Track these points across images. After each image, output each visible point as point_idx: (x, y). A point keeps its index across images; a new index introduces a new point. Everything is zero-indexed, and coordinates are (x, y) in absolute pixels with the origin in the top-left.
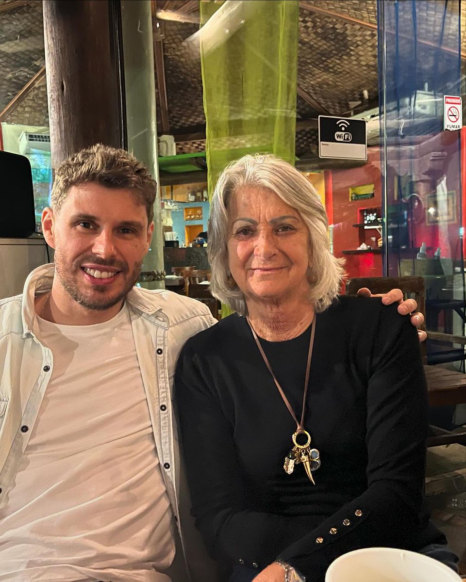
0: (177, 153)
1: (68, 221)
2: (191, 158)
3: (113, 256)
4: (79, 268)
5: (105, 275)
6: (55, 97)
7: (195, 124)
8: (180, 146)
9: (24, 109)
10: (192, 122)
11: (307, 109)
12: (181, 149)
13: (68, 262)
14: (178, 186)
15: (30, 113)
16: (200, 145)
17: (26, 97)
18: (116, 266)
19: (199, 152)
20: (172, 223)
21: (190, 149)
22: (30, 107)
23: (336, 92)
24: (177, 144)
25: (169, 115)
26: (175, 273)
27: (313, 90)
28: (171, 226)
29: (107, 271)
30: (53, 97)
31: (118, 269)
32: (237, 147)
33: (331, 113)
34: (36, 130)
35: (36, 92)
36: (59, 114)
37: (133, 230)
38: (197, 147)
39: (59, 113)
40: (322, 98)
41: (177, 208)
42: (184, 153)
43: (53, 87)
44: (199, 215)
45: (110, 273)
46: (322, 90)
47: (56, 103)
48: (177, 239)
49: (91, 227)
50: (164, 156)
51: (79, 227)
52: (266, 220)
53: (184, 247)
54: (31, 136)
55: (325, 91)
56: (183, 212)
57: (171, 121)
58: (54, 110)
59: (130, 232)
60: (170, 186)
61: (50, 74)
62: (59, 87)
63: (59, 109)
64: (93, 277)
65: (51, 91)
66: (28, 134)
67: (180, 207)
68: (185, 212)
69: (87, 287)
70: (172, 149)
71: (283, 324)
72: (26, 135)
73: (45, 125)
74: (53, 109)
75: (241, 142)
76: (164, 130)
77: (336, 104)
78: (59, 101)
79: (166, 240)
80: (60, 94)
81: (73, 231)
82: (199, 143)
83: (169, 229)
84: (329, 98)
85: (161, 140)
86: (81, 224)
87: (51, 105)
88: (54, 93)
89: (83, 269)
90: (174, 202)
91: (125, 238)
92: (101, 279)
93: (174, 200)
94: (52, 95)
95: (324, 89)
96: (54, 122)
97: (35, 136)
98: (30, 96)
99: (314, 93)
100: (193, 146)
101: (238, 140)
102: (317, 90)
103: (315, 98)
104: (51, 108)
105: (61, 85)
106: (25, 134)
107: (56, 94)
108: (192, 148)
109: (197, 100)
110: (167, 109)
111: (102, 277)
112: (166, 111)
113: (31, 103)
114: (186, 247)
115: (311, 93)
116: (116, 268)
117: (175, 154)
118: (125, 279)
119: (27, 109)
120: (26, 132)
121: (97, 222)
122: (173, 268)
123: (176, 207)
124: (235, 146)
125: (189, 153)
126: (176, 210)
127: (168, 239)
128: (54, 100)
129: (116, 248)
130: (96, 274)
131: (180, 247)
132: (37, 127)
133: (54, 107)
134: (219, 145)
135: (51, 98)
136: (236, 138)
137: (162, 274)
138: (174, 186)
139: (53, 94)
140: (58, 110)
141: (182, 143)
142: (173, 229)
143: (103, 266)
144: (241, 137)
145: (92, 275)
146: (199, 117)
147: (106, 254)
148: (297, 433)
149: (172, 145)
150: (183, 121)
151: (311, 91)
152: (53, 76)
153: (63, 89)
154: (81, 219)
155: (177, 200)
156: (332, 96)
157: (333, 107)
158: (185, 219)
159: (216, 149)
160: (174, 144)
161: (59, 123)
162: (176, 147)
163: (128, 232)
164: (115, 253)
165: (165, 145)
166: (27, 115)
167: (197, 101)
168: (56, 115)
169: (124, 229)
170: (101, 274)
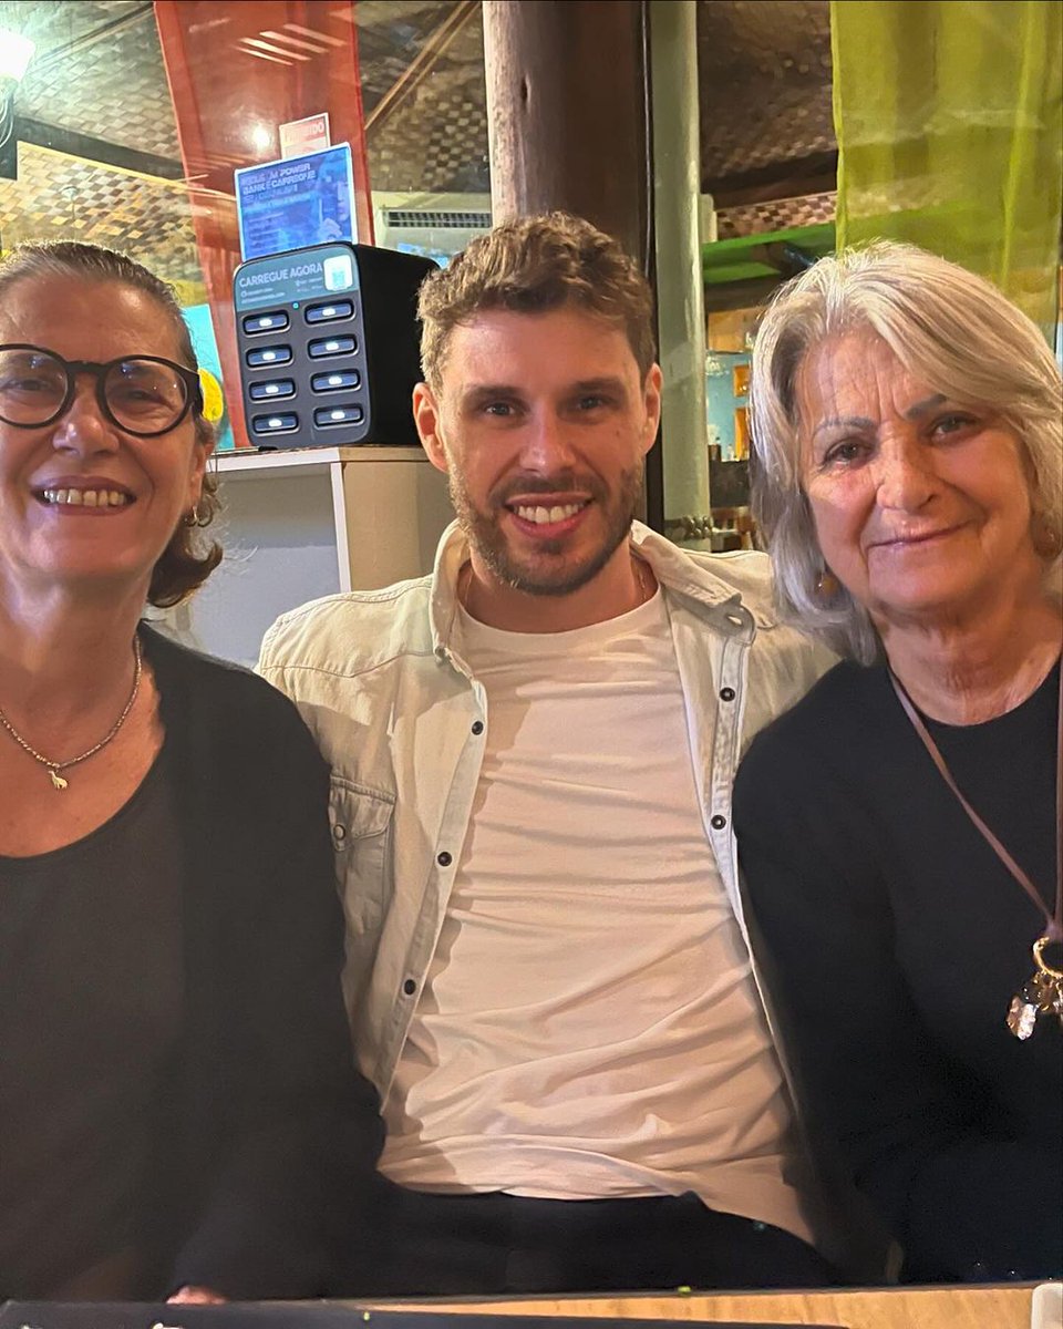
0: (721, 237)
2: (756, 247)
3: (566, 469)
4: (501, 510)
6: (507, 116)
7: (763, 165)
8: (727, 220)
9: (380, 155)
10: (758, 160)
12: (729, 225)
14: (721, 314)
15: (389, 162)
16: (775, 213)
17: (384, 126)
19: (774, 230)
21: (750, 225)
22: (392, 148)
24: (719, 215)
29: (561, 503)
30: (501, 117)
31: (587, 495)
32: (867, 215)
34: (404, 202)
35: (405, 112)
36: (516, 159)
37: (608, 400)
38: (767, 220)
39: (515, 154)
41: (719, 368)
42: (737, 235)
43: (502, 94)
45: (568, 508)
47: (508, 133)
48: (719, 442)
49: (512, 411)
51: (487, 418)
52: (896, 412)
53: (732, 459)
54: (393, 215)
56: (731, 377)
58: (505, 147)
59: (600, 402)
61: (494, 64)
62: (517, 90)
63: (516, 145)
65: (498, 104)
66: (387, 212)
67: (724, 366)
68: (736, 377)
70: (708, 228)
72: (384, 214)
73: (423, 188)
74: (501, 145)
78: (515, 127)
80: (518, 108)
81: (477, 428)
82: (773, 208)
86: (489, 410)
87: (496, 136)
88: (504, 107)
89: (511, 509)
90: (712, 354)
92: (551, 525)
93: (711, 348)
94: (499, 114)
96: (503, 176)
97: (403, 214)
98: (391, 124)
100: (757, 217)
104: (496, 143)
105: (518, 88)
106: (380, 212)
107: (510, 109)
108: (756, 222)
109: (770, 103)
111: (553, 520)
113: (392, 140)
114: (737, 460)
116: (580, 493)
117: (714, 238)
119: (385, 155)
120: (384, 208)
123: (716, 366)
124: (862, 211)
125: (748, 234)
126: (716, 371)
128: (503, 124)
130: (540, 515)
131: (724, 460)
132: (405, 194)
133: (505, 141)
134: (820, 211)
135: (496, 120)
137: (706, 524)
139: (501, 110)
140: (512, 148)
141: (732, 211)
143: (548, 495)
146: (775, 145)
147: (548, 468)
148: (1047, 939)
149: (710, 217)
150: (736, 159)
152: (503, 68)
153: (524, 96)
155: (719, 349)
158: (735, 394)
159: (813, 220)
160: (714, 215)
161: (516, 177)
162: (718, 222)
164: (571, 460)
166: (386, 169)
167: (771, 106)
168: (508, 159)
169: (586, 400)
170: (549, 512)
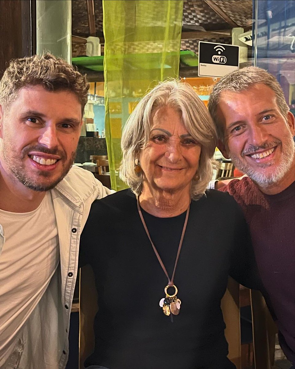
1: (18, 116)
4: (26, 156)
5: (49, 162)
11: (218, 20)
13: (17, 151)
18: (58, 155)
20: (94, 115)
23: (243, 7)
25: (96, 20)
26: (92, 161)
27: (223, 4)
28: (93, 118)
29: (51, 158)
31: (59, 157)
33: (239, 25)
37: (72, 125)
40: (231, 11)
44: (118, 109)
45: (52, 160)
46: (231, 4)
48: (98, 131)
49: (37, 122)
50: (90, 56)
51: (28, 122)
55: (234, 5)
57: (97, 24)
59: (69, 126)
60: (94, 83)
64: (39, 163)
69: (33, 171)
70: (97, 50)
71: (170, 207)
75: (159, 46)
76: (91, 33)
77: (243, 17)
79: (88, 131)
81: (22, 125)
83: (91, 121)
84: (237, 12)
85: (88, 41)
86: (29, 120)
89: (30, 156)
90: (98, 97)
91: (65, 132)
92: (45, 166)
95: (233, 4)
99: (224, 7)
101: (156, 44)
102: (227, 4)
103: (225, 11)
110: (94, 14)
111: (47, 164)
112: (93, 16)
115: (221, 6)
116: (58, 156)
118: (63, 166)
121: (44, 118)
122: (91, 156)
123: (98, 102)
127: (90, 130)
129: (59, 140)
130: (42, 161)
136: (154, 43)
138: (97, 83)
142: (94, 121)
143: (47, 154)
144: (159, 42)
145: (38, 162)
147: (51, 145)
148: (168, 286)
149: (97, 46)
151: (221, 5)
154: (30, 115)
156: (239, 10)
157: (240, 19)
160: (99, 45)
163: (67, 127)
164: (58, 144)
165: (91, 46)
169: (64, 124)
170: (46, 161)
